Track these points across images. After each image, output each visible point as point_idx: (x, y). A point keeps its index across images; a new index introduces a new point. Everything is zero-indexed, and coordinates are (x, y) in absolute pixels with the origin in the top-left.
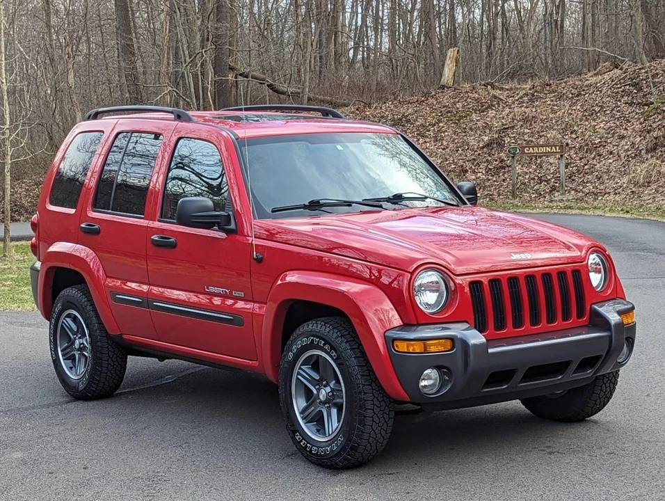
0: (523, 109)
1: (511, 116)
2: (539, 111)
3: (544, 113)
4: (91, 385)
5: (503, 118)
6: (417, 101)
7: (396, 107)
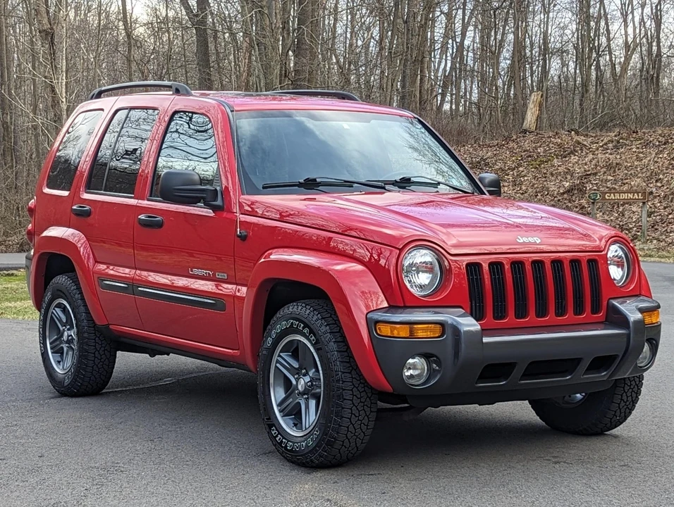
0: (607, 155)
1: (594, 162)
2: (623, 158)
3: (628, 160)
4: (76, 380)
5: (586, 164)
6: (497, 145)
7: (475, 150)
